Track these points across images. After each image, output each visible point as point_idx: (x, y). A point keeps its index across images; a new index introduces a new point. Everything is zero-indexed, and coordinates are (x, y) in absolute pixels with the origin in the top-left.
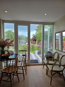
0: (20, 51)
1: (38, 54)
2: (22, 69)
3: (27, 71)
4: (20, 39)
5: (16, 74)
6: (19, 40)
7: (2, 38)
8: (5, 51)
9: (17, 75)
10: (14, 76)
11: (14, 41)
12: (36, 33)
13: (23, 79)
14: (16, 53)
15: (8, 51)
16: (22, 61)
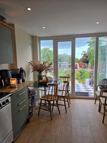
0: (60, 77)
1: (90, 85)
2: (63, 101)
3: (69, 105)
4: (61, 62)
5: (56, 105)
6: (59, 63)
7: (39, 60)
8: (43, 76)
9: (58, 106)
10: (54, 106)
11: (53, 64)
12: (89, 48)
13: (65, 112)
14: (55, 80)
15: (46, 77)
16: (63, 90)
